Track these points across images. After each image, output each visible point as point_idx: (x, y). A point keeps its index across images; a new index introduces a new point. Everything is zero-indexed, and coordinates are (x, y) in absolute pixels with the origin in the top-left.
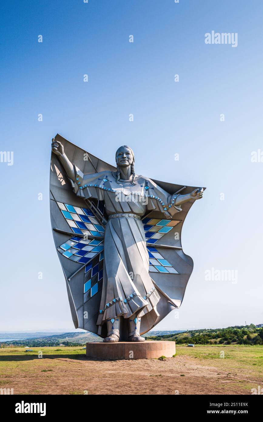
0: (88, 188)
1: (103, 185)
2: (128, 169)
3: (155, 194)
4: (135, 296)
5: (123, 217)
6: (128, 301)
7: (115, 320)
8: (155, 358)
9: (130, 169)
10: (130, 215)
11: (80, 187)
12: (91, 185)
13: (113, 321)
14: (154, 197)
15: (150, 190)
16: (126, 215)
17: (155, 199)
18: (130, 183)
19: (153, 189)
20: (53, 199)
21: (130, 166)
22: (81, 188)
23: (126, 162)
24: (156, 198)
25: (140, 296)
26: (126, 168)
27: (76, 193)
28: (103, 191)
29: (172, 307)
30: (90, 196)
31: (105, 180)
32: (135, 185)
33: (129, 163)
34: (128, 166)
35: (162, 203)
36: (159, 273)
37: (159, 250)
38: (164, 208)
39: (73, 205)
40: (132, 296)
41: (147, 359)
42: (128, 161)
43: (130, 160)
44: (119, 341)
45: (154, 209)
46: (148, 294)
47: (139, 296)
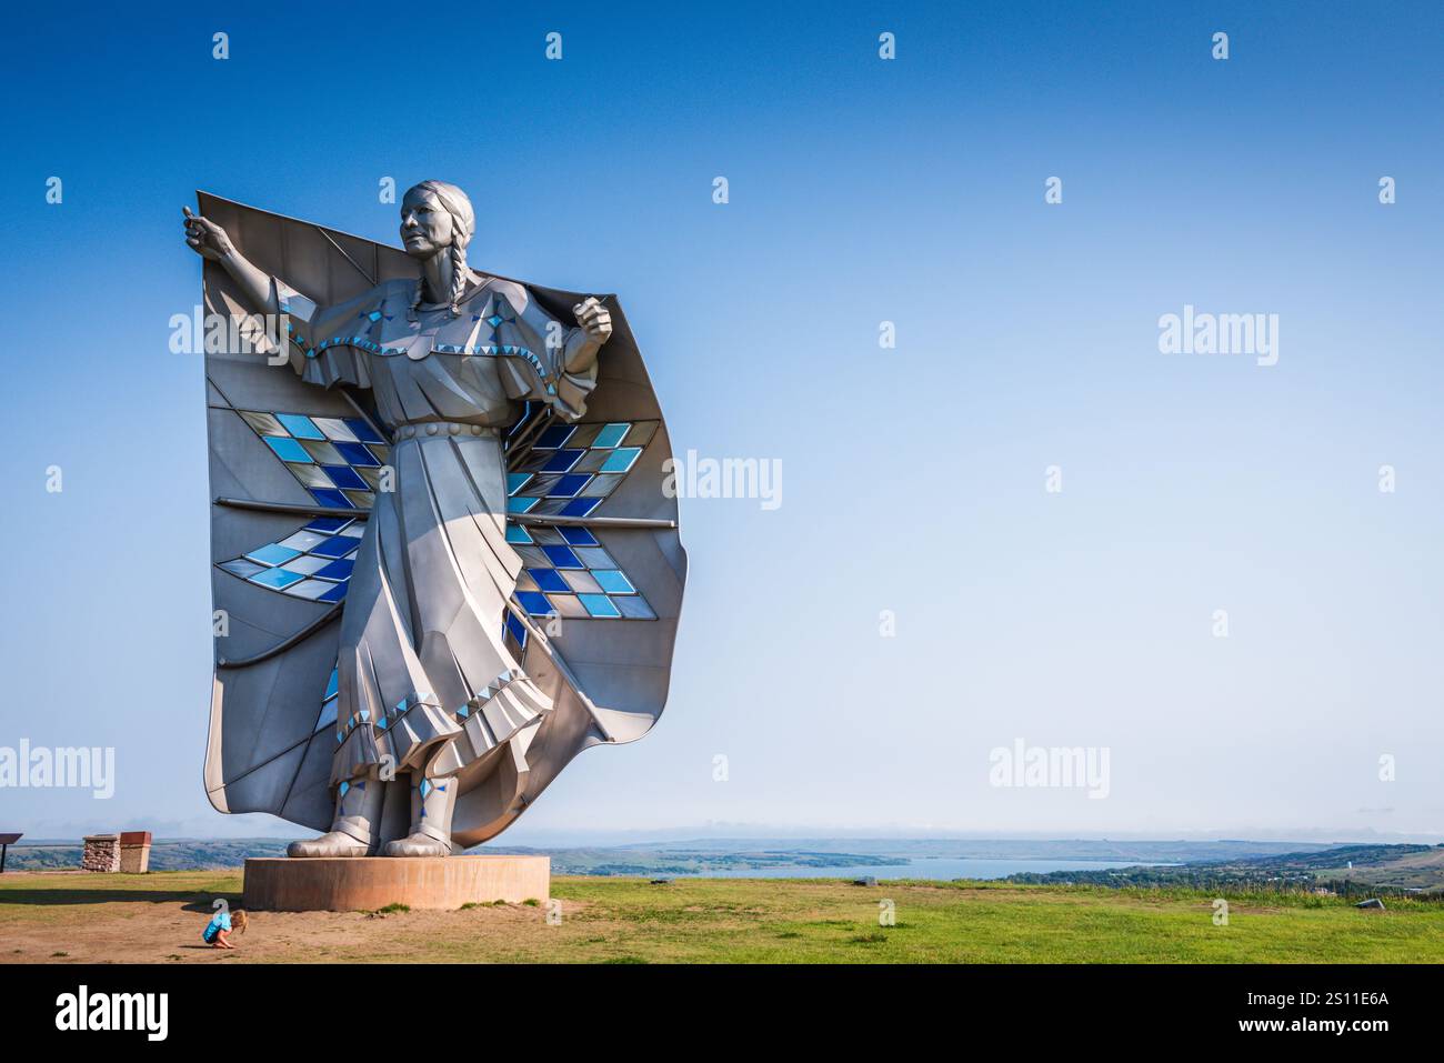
0: (328, 352)
1: (367, 336)
2: (441, 263)
3: (519, 339)
4: (413, 703)
5: (411, 437)
6: (390, 721)
7: (350, 784)
8: (361, 909)
9: (448, 262)
10: (434, 427)
11: (306, 351)
12: (337, 340)
13: (344, 788)
14: (516, 349)
15: (505, 328)
16: (421, 430)
17: (518, 356)
18: (445, 312)
19: (513, 321)
20: (222, 403)
21: (444, 253)
22: (311, 354)
23: (417, 242)
24: (523, 351)
25: (431, 707)
26: (432, 262)
27: (298, 373)
28: (364, 355)
29: (594, 739)
30: (335, 376)
31: (374, 316)
32: (455, 317)
33: (433, 243)
34: (435, 252)
35: (539, 371)
36: (590, 619)
37: (606, 538)
38: (547, 386)
39: (309, 411)
40: (402, 706)
41: (332, 911)
42: (426, 236)
43: (434, 230)
44: (366, 856)
45: (524, 393)
46: (476, 698)
47: (425, 708)
